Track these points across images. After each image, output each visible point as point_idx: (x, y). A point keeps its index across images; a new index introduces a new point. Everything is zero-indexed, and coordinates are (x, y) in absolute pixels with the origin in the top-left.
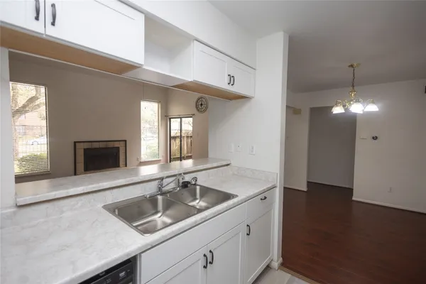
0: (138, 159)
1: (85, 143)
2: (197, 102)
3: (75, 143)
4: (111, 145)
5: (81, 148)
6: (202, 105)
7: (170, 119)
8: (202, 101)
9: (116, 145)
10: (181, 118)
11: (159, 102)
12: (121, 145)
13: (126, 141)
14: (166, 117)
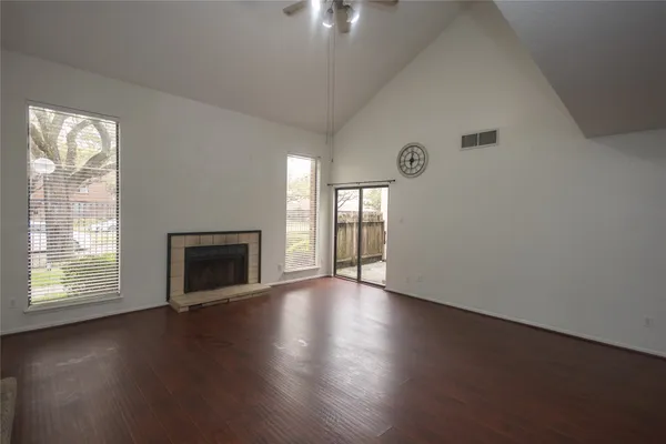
0: (279, 267)
1: (188, 237)
2: (401, 154)
3: (170, 236)
4: (233, 240)
5: (180, 245)
6: (412, 161)
7: (337, 190)
8: (413, 153)
9: (243, 239)
10: (361, 188)
11: (317, 158)
12: (251, 240)
13: (260, 232)
14: (329, 188)
